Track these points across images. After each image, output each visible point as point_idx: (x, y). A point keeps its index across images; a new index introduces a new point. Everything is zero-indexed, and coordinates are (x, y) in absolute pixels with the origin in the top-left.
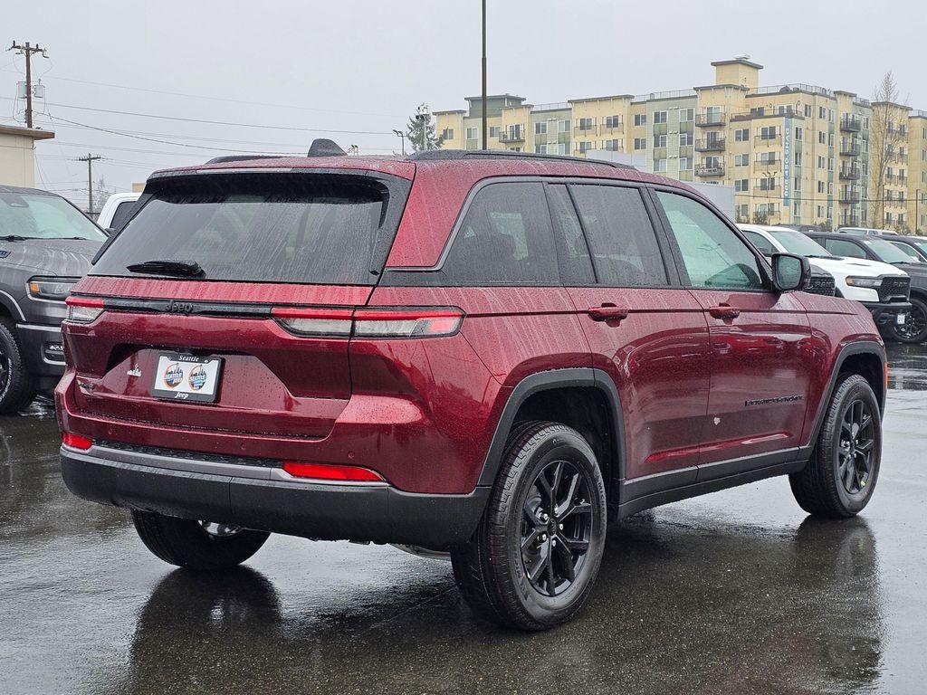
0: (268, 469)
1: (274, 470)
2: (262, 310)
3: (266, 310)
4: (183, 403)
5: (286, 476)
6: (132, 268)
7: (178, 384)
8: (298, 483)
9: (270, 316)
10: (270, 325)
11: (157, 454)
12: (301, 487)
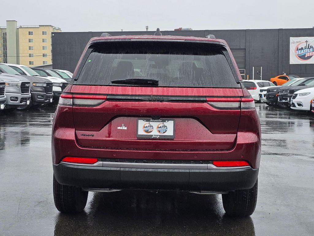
0: (206, 165)
1: (209, 165)
2: (202, 99)
3: (205, 99)
4: (157, 140)
5: (214, 167)
6: (113, 82)
7: (151, 131)
8: (220, 169)
9: (206, 101)
10: (205, 105)
11: (144, 162)
12: (221, 171)
